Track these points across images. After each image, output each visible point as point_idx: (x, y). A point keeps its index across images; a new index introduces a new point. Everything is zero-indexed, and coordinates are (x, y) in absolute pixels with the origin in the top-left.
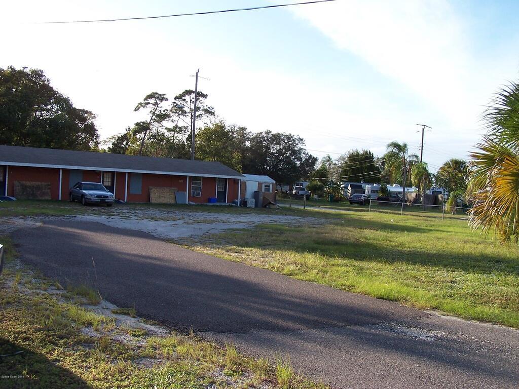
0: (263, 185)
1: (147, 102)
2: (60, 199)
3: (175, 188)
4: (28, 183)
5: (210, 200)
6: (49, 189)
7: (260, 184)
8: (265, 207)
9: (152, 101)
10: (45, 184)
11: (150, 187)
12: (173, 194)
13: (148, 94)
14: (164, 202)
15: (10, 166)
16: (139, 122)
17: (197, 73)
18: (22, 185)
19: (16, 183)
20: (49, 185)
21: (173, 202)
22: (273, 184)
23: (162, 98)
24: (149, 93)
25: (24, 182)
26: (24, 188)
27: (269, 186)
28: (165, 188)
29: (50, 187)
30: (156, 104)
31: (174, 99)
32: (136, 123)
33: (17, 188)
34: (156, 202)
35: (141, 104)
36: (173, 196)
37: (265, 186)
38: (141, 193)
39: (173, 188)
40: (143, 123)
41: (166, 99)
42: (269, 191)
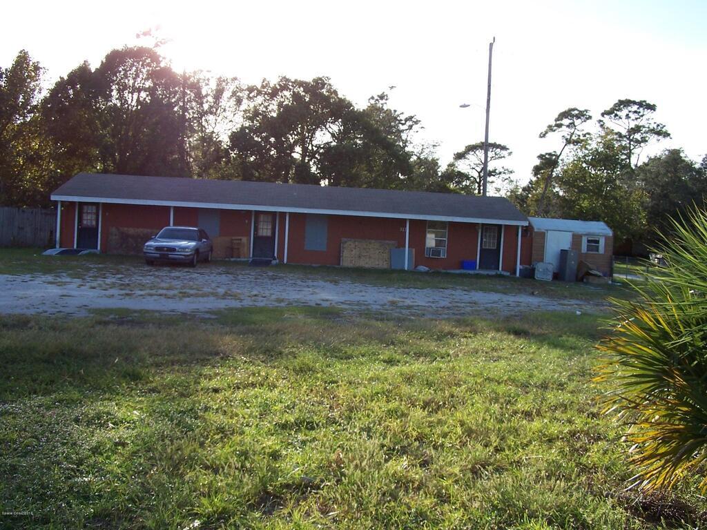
0: (584, 240)
1: (558, 122)
3: (393, 242)
4: (131, 231)
5: (463, 265)
7: (577, 238)
9: (566, 121)
11: (344, 239)
13: (562, 112)
14: (367, 266)
15: (104, 204)
16: (544, 153)
17: (491, 45)
21: (385, 265)
22: (607, 238)
23: (583, 115)
24: (563, 110)
25: (126, 229)
27: (597, 242)
28: (373, 241)
30: (572, 125)
31: (600, 115)
32: (539, 155)
34: (351, 265)
35: (550, 127)
36: (386, 256)
37: (589, 241)
38: (325, 250)
39: (387, 241)
40: (550, 154)
41: (590, 117)
42: (597, 250)
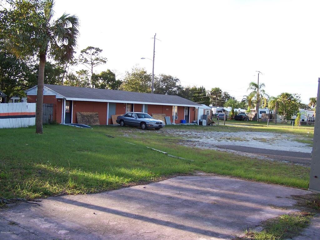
2: (107, 124)
6: (98, 117)
8: (209, 125)
10: (95, 113)
12: (164, 118)
18: (82, 115)
19: (78, 113)
20: (97, 114)
26: (83, 117)
29: (98, 115)
33: (79, 117)
